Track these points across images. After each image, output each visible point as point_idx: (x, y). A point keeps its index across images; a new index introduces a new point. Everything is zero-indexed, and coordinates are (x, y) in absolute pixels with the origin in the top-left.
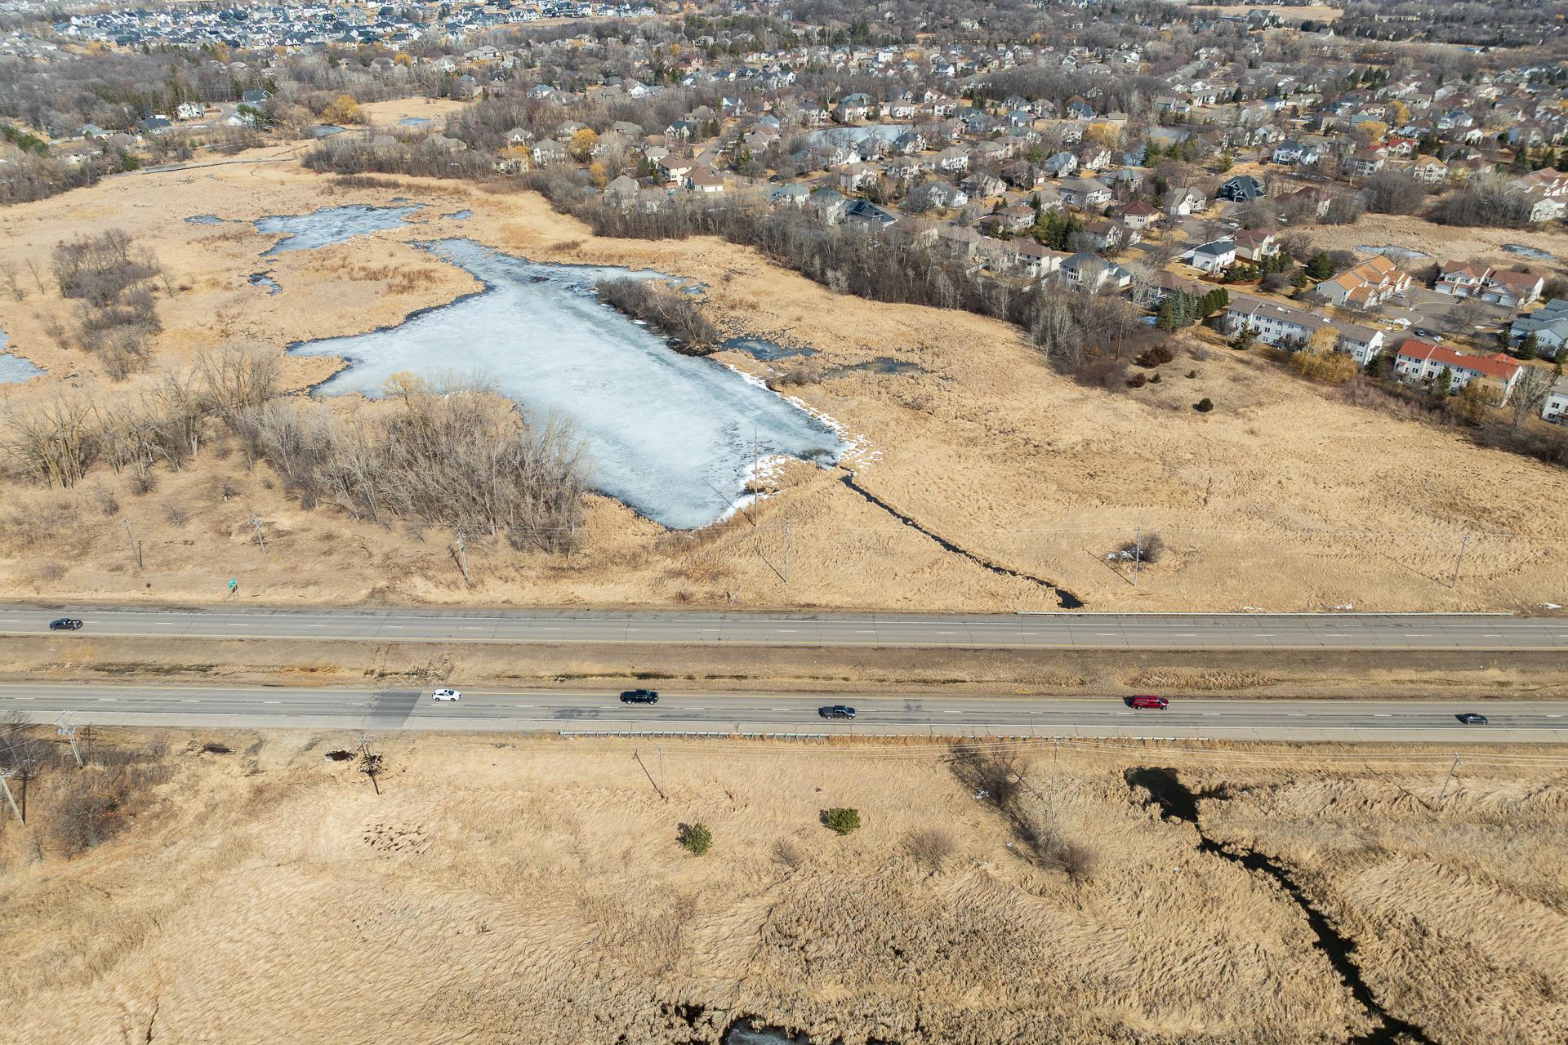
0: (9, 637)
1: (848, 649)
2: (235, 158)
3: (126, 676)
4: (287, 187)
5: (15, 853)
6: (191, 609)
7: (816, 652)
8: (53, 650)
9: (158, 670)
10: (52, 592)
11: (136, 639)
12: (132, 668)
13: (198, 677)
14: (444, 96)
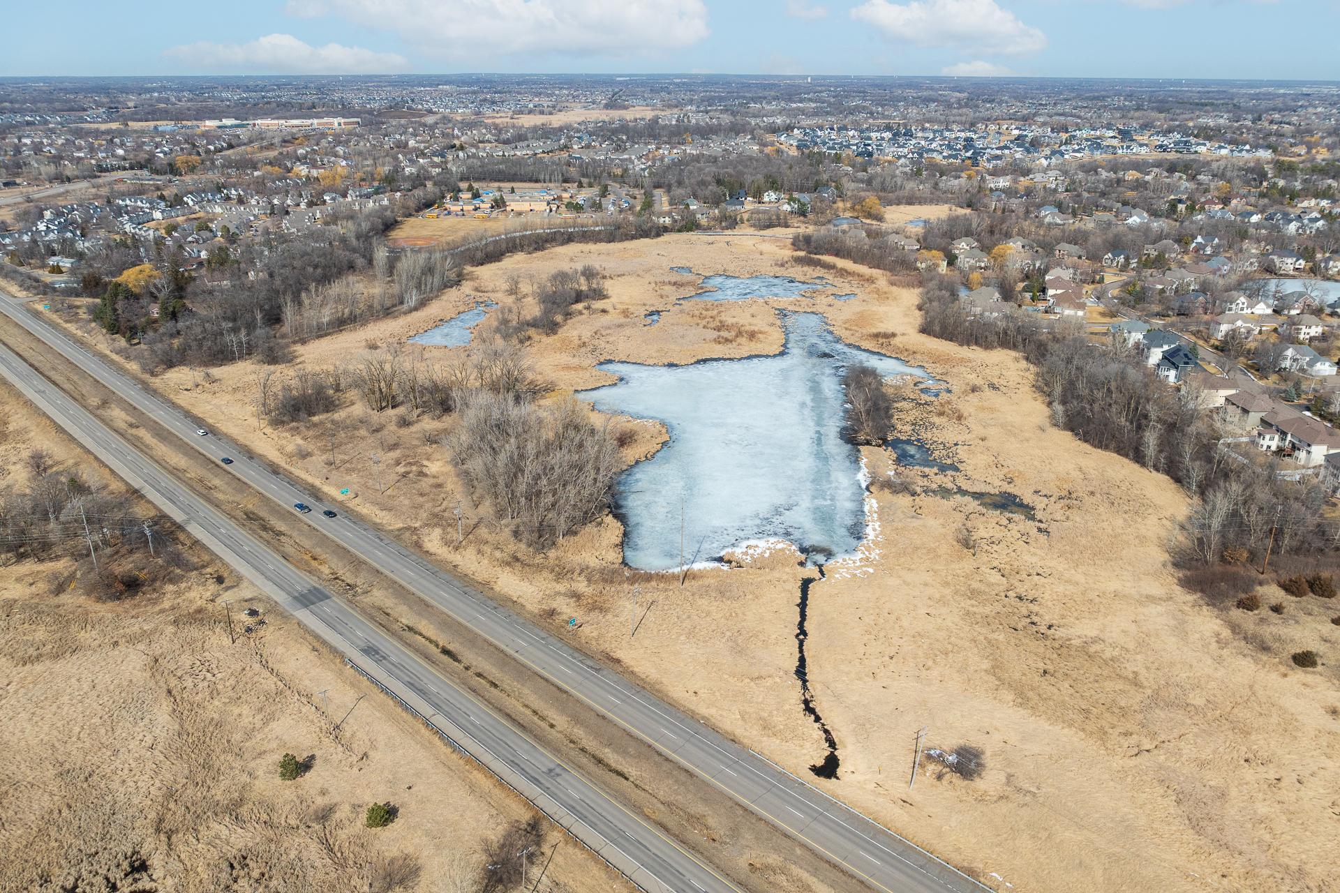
2: (762, 232)
7: (559, 694)
14: (969, 206)
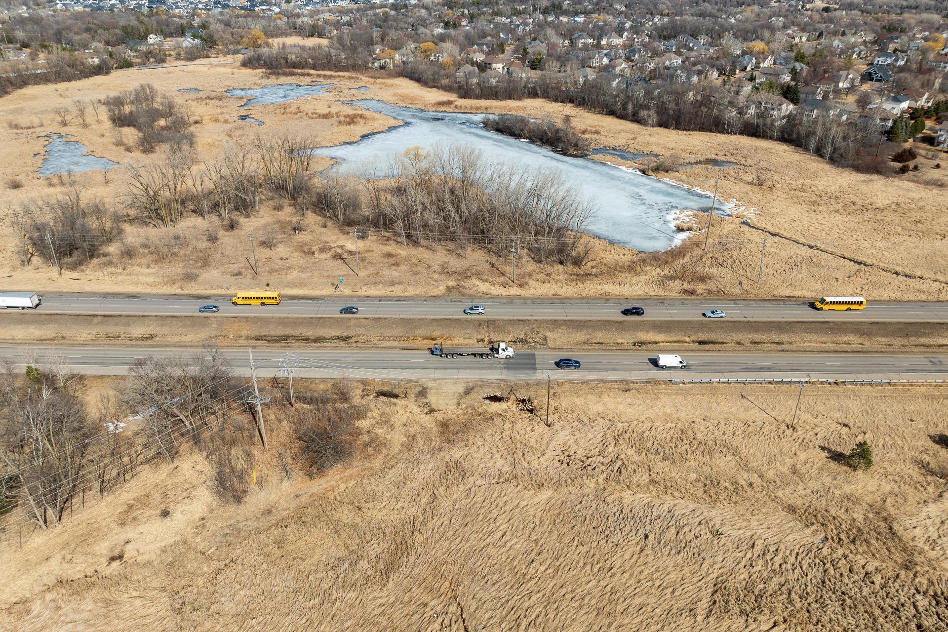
0: (177, 317)
1: (851, 323)
2: (195, 63)
3: (282, 343)
4: (235, 76)
5: (267, 472)
6: (313, 299)
8: (215, 326)
9: (307, 340)
10: (192, 289)
11: (280, 318)
12: (285, 338)
13: (342, 343)
14: (312, 36)
